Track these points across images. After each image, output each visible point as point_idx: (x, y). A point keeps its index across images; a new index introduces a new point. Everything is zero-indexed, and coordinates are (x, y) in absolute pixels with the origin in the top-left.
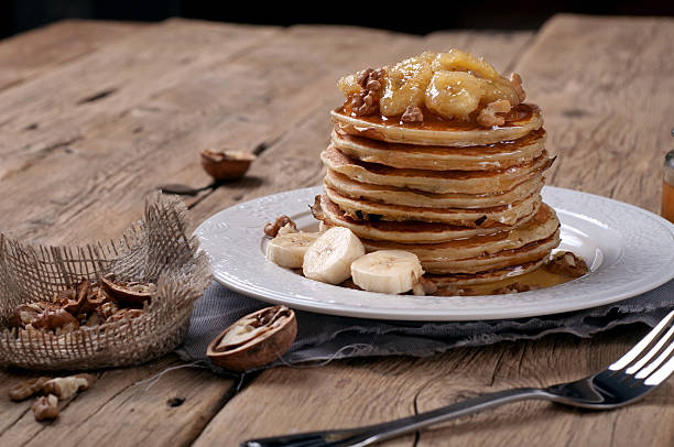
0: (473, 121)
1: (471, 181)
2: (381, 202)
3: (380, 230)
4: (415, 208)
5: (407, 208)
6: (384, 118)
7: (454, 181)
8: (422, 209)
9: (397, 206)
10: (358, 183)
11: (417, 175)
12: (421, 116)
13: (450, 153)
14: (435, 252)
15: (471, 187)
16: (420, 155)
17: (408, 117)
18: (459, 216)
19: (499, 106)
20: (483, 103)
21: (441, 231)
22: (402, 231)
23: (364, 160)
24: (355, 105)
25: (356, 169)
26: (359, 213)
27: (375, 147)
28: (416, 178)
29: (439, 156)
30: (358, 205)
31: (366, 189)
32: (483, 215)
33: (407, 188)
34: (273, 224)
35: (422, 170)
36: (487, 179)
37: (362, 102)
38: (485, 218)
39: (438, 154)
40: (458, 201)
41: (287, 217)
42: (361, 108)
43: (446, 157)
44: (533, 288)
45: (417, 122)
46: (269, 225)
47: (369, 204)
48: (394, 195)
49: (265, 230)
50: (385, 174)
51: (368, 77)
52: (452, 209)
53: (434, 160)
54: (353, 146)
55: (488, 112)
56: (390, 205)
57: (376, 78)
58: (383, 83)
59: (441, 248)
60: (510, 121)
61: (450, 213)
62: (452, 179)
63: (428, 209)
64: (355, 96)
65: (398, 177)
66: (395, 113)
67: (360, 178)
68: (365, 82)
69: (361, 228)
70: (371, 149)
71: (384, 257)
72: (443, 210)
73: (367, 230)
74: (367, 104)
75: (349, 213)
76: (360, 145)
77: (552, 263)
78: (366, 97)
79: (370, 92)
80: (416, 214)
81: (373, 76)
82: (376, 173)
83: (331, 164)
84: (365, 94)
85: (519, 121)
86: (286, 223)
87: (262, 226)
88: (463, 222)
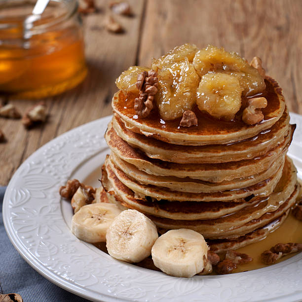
0: (239, 121)
1: (240, 170)
2: (166, 190)
3: (168, 211)
4: (196, 195)
5: (190, 195)
6: (162, 122)
7: (228, 171)
8: (203, 195)
9: (181, 194)
10: (146, 174)
11: (198, 169)
12: (196, 120)
13: (224, 150)
14: (214, 227)
16: (200, 155)
17: (186, 123)
18: (233, 197)
19: (258, 103)
20: (245, 104)
21: (218, 210)
22: (187, 213)
23: (151, 157)
24: (138, 109)
25: (144, 163)
26: (148, 198)
27: (159, 147)
28: (197, 172)
29: (215, 154)
30: (147, 192)
31: (155, 180)
32: (252, 193)
33: (188, 179)
34: (67, 189)
35: (200, 164)
36: (252, 166)
37: (144, 106)
38: (253, 196)
39: (214, 152)
40: (232, 185)
41: (77, 181)
42: (143, 112)
43: (222, 154)
44: (294, 249)
45: (193, 126)
46: (64, 187)
47: (157, 191)
48: (179, 186)
49: (60, 193)
50: (169, 169)
51: (144, 81)
52: (227, 192)
53: (211, 157)
54: (141, 144)
55: (250, 111)
56: (176, 192)
57: (152, 83)
58: (158, 87)
59: (219, 222)
60: (266, 112)
61: (226, 195)
62: (226, 168)
63: (208, 195)
64: (137, 101)
65: (181, 172)
66: (174, 118)
67: (147, 171)
68: (143, 87)
69: (151, 210)
70: (156, 148)
71: (176, 239)
72: (219, 194)
73: (156, 211)
74: (148, 108)
75: (139, 197)
76: (145, 143)
77: (297, 209)
78: (147, 102)
79: (150, 97)
80: (198, 200)
81: (149, 81)
82: (162, 168)
83: (119, 153)
84: (145, 99)
85: (273, 111)
86: (78, 188)
87: (57, 188)
88: (236, 201)
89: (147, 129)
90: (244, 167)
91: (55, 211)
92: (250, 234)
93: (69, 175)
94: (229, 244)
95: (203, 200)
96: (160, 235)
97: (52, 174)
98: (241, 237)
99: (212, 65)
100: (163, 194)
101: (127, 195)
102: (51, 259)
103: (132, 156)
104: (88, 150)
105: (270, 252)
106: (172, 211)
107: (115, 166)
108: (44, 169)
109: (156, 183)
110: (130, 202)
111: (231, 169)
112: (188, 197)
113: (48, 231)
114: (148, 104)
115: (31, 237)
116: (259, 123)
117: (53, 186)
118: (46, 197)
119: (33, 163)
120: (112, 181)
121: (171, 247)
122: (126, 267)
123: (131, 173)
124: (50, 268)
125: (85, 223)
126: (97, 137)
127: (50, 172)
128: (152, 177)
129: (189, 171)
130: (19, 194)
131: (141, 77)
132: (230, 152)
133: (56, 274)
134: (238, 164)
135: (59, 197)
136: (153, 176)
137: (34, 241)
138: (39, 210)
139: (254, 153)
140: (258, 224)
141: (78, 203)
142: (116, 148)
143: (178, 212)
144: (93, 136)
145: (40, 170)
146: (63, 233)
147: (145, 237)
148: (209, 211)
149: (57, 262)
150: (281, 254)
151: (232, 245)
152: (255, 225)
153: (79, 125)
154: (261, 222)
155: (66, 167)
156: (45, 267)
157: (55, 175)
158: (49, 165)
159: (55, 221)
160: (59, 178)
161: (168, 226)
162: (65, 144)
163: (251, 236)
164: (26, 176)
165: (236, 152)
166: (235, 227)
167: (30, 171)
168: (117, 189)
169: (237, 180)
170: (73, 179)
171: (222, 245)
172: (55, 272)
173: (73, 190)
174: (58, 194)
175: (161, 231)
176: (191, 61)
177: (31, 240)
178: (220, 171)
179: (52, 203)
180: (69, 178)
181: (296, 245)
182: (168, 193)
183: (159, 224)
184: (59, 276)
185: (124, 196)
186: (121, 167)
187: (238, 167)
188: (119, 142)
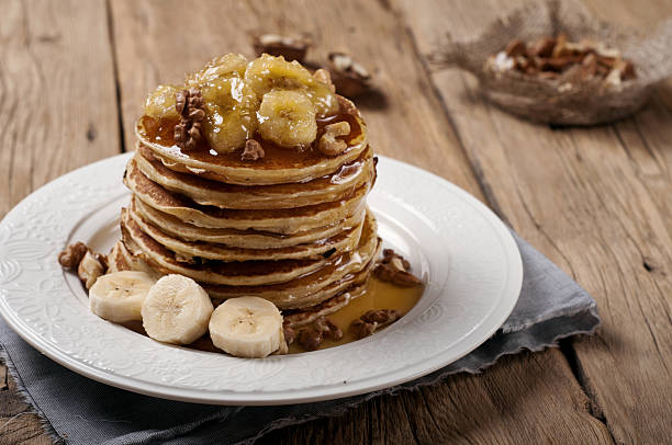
0: (316, 152)
1: (319, 216)
2: (221, 246)
3: (224, 275)
4: (262, 251)
5: (254, 252)
7: (303, 218)
8: (271, 251)
9: (243, 251)
10: (195, 227)
11: (265, 217)
12: (263, 152)
13: (300, 190)
14: (286, 293)
15: (321, 222)
16: (269, 197)
17: (250, 155)
18: (310, 252)
19: (338, 129)
20: (322, 128)
21: (290, 270)
22: (249, 276)
23: (203, 203)
24: (180, 139)
25: (191, 213)
26: (197, 258)
27: (213, 190)
28: (264, 221)
29: (288, 196)
30: (196, 251)
31: (205, 234)
32: (332, 247)
33: (251, 231)
34: (69, 254)
35: (268, 211)
36: (334, 211)
37: (188, 136)
38: (334, 250)
39: (287, 193)
41: (82, 244)
42: (188, 143)
43: (295, 195)
44: (392, 317)
45: (259, 159)
46: (63, 254)
47: (209, 250)
48: (240, 240)
49: (60, 261)
50: (227, 218)
51: (187, 102)
52: (302, 245)
53: (282, 200)
54: (186, 187)
55: (329, 139)
56: (235, 249)
57: (198, 105)
58: (206, 110)
59: (291, 287)
60: (347, 139)
61: (300, 250)
62: (301, 215)
63: (277, 250)
64: (178, 129)
65: (243, 221)
67: (196, 224)
68: (185, 111)
69: (201, 275)
70: (209, 191)
71: (240, 310)
72: (292, 249)
73: (208, 276)
74: (194, 138)
75: (184, 258)
76: (193, 185)
77: (380, 268)
78: (193, 130)
79: (195, 124)
80: (265, 257)
81: (193, 103)
82: (217, 217)
83: (152, 202)
84: (189, 126)
85: (355, 138)
86: (85, 253)
87: (54, 257)
88: (312, 257)
89: (197, 166)
90: (324, 212)
91: (59, 286)
93: (66, 239)
94: (304, 315)
95: (272, 257)
96: (215, 307)
97: (42, 238)
98: (318, 305)
99: (271, 80)
100: (218, 252)
101: (163, 257)
102: (75, 346)
103: (173, 205)
104: (82, 206)
105: (362, 322)
106: (230, 275)
107: (143, 221)
108: (29, 233)
109: (208, 238)
110: (171, 266)
111: (306, 215)
112: (251, 254)
113: (59, 311)
114: (194, 134)
115: (38, 319)
116: (343, 153)
117: (49, 254)
118: (42, 269)
119: (12, 225)
120: (140, 241)
121: (235, 320)
122: (177, 350)
123: (170, 227)
124: (76, 356)
125: (109, 296)
126: (91, 188)
127: (39, 236)
128: (203, 230)
129: (253, 219)
130: (6, 266)
131: (181, 97)
132: (306, 193)
133: (86, 364)
134: (315, 209)
135: (59, 267)
137: (44, 324)
138: (38, 285)
141: (90, 273)
142: (148, 196)
143: (238, 275)
144: (87, 188)
145: (25, 234)
146: (79, 313)
147: (199, 309)
148: (278, 271)
149: (83, 349)
150: (376, 323)
151: (307, 317)
152: (335, 289)
153: (60, 174)
155: (59, 229)
156: (69, 355)
157: (47, 239)
158: (35, 228)
159: (65, 299)
160: (53, 244)
161: (224, 295)
162: (49, 199)
163: (330, 304)
164: (7, 243)
165: (314, 192)
166: (314, 291)
167: (12, 235)
168: (149, 250)
169: (314, 230)
170: (74, 242)
171: (294, 317)
172: (85, 361)
173: (78, 257)
174: (58, 263)
175: (216, 302)
176: (242, 77)
177: (40, 323)
178: (292, 219)
179: (54, 276)
180: (67, 243)
181: (393, 312)
182: (225, 251)
183: (212, 293)
184: (92, 366)
185: (161, 259)
186: (155, 220)
187: (316, 212)
188: (151, 188)
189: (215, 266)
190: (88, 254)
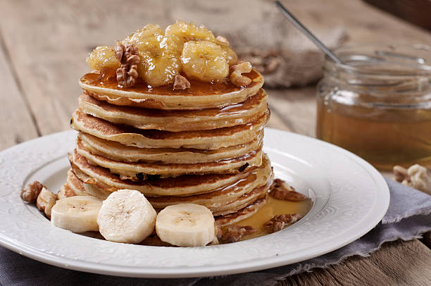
1: (234, 136)
2: (159, 163)
3: (163, 187)
4: (193, 165)
5: (187, 166)
7: (223, 137)
8: (200, 165)
9: (177, 165)
10: (137, 148)
11: (194, 136)
12: (189, 84)
14: (212, 200)
15: (236, 140)
16: (197, 119)
17: (179, 86)
18: (229, 166)
19: (243, 67)
21: (214, 182)
22: (183, 186)
24: (122, 79)
25: (133, 137)
26: (140, 175)
27: (150, 116)
28: (193, 139)
30: (139, 169)
31: (146, 154)
32: (245, 162)
33: (183, 149)
34: (29, 191)
36: (245, 132)
37: (127, 76)
38: (247, 165)
39: (210, 115)
40: (227, 153)
41: (38, 182)
42: (128, 81)
44: (294, 219)
45: (187, 89)
46: (24, 191)
47: (150, 166)
48: (175, 157)
49: (22, 197)
50: (164, 139)
51: (124, 53)
52: (222, 161)
53: (207, 121)
54: (128, 116)
55: (238, 74)
56: (170, 165)
57: (133, 52)
58: (140, 56)
59: (215, 195)
60: (251, 77)
61: (222, 165)
62: (221, 135)
63: (204, 164)
64: (120, 71)
65: (177, 140)
66: (164, 83)
67: (139, 145)
68: (123, 59)
69: (143, 188)
70: (148, 118)
72: (215, 163)
73: (150, 189)
74: (133, 77)
75: (128, 176)
78: (131, 71)
79: (133, 66)
80: (195, 170)
81: (129, 51)
82: (156, 138)
83: (100, 133)
84: (128, 69)
85: (255, 78)
86: (41, 189)
88: (231, 171)
89: (137, 97)
90: (238, 133)
92: (242, 210)
93: (22, 184)
94: (225, 220)
95: (200, 170)
98: (235, 213)
101: (110, 179)
103: (114, 133)
105: (272, 222)
106: (167, 187)
107: (91, 153)
109: (148, 156)
110: (117, 184)
111: (226, 135)
114: (133, 73)
115: (12, 231)
118: (7, 201)
121: (177, 219)
123: (115, 152)
125: (69, 212)
129: (185, 138)
131: (119, 48)
134: (231, 129)
136: (144, 149)
139: (246, 118)
140: (250, 198)
141: (48, 201)
142: (95, 130)
143: (174, 186)
148: (205, 182)
150: (283, 223)
151: (228, 221)
152: (248, 199)
154: (253, 196)
155: (15, 178)
156: (44, 252)
157: (7, 184)
160: (12, 187)
163: (244, 212)
168: (98, 176)
169: (230, 148)
170: (31, 182)
172: (58, 255)
173: (36, 192)
175: (158, 210)
178: (215, 137)
179: (18, 206)
181: (293, 215)
182: (163, 167)
185: (108, 181)
187: (232, 133)
188: (97, 124)
189: (154, 180)
190: (44, 189)
